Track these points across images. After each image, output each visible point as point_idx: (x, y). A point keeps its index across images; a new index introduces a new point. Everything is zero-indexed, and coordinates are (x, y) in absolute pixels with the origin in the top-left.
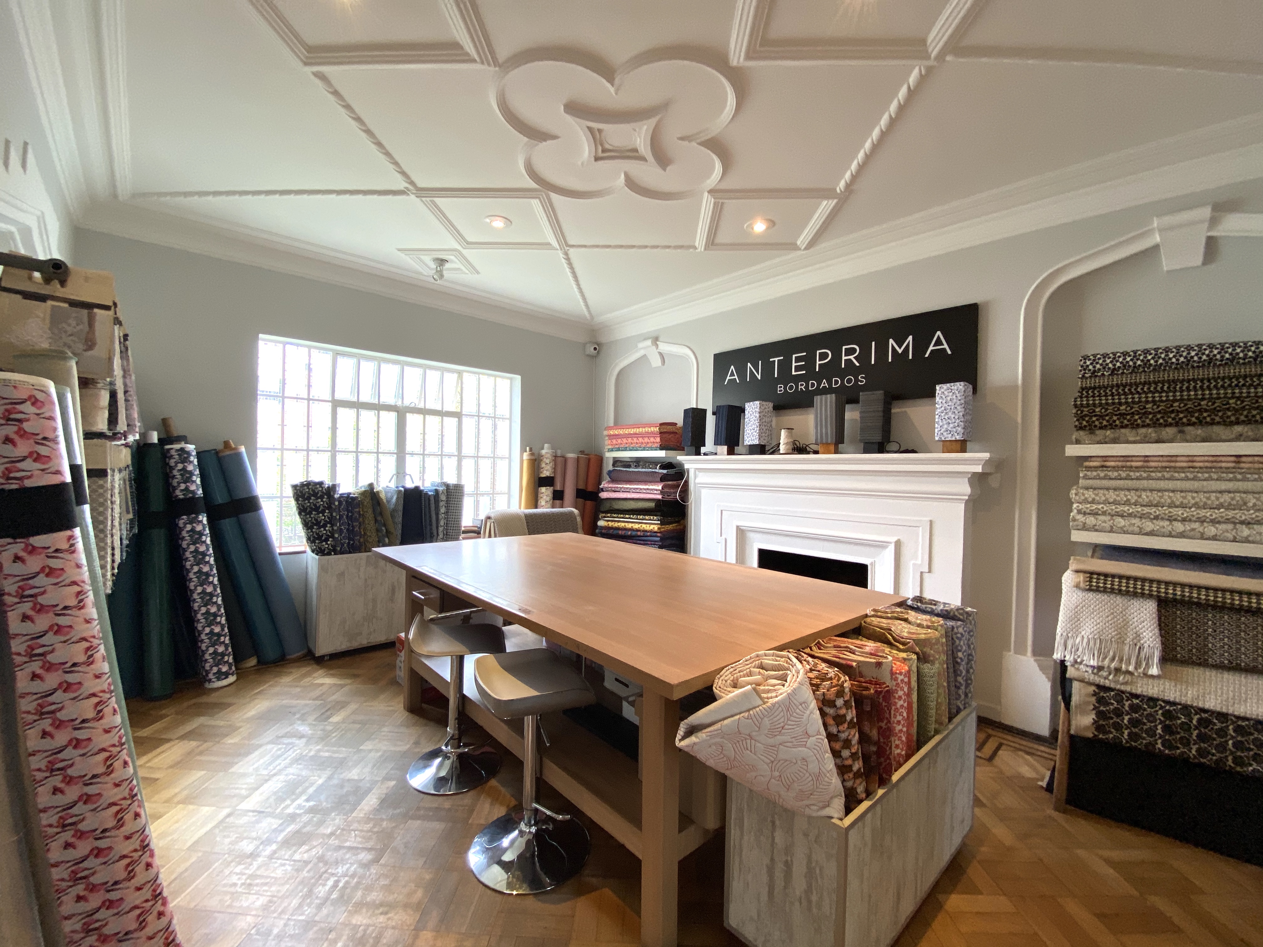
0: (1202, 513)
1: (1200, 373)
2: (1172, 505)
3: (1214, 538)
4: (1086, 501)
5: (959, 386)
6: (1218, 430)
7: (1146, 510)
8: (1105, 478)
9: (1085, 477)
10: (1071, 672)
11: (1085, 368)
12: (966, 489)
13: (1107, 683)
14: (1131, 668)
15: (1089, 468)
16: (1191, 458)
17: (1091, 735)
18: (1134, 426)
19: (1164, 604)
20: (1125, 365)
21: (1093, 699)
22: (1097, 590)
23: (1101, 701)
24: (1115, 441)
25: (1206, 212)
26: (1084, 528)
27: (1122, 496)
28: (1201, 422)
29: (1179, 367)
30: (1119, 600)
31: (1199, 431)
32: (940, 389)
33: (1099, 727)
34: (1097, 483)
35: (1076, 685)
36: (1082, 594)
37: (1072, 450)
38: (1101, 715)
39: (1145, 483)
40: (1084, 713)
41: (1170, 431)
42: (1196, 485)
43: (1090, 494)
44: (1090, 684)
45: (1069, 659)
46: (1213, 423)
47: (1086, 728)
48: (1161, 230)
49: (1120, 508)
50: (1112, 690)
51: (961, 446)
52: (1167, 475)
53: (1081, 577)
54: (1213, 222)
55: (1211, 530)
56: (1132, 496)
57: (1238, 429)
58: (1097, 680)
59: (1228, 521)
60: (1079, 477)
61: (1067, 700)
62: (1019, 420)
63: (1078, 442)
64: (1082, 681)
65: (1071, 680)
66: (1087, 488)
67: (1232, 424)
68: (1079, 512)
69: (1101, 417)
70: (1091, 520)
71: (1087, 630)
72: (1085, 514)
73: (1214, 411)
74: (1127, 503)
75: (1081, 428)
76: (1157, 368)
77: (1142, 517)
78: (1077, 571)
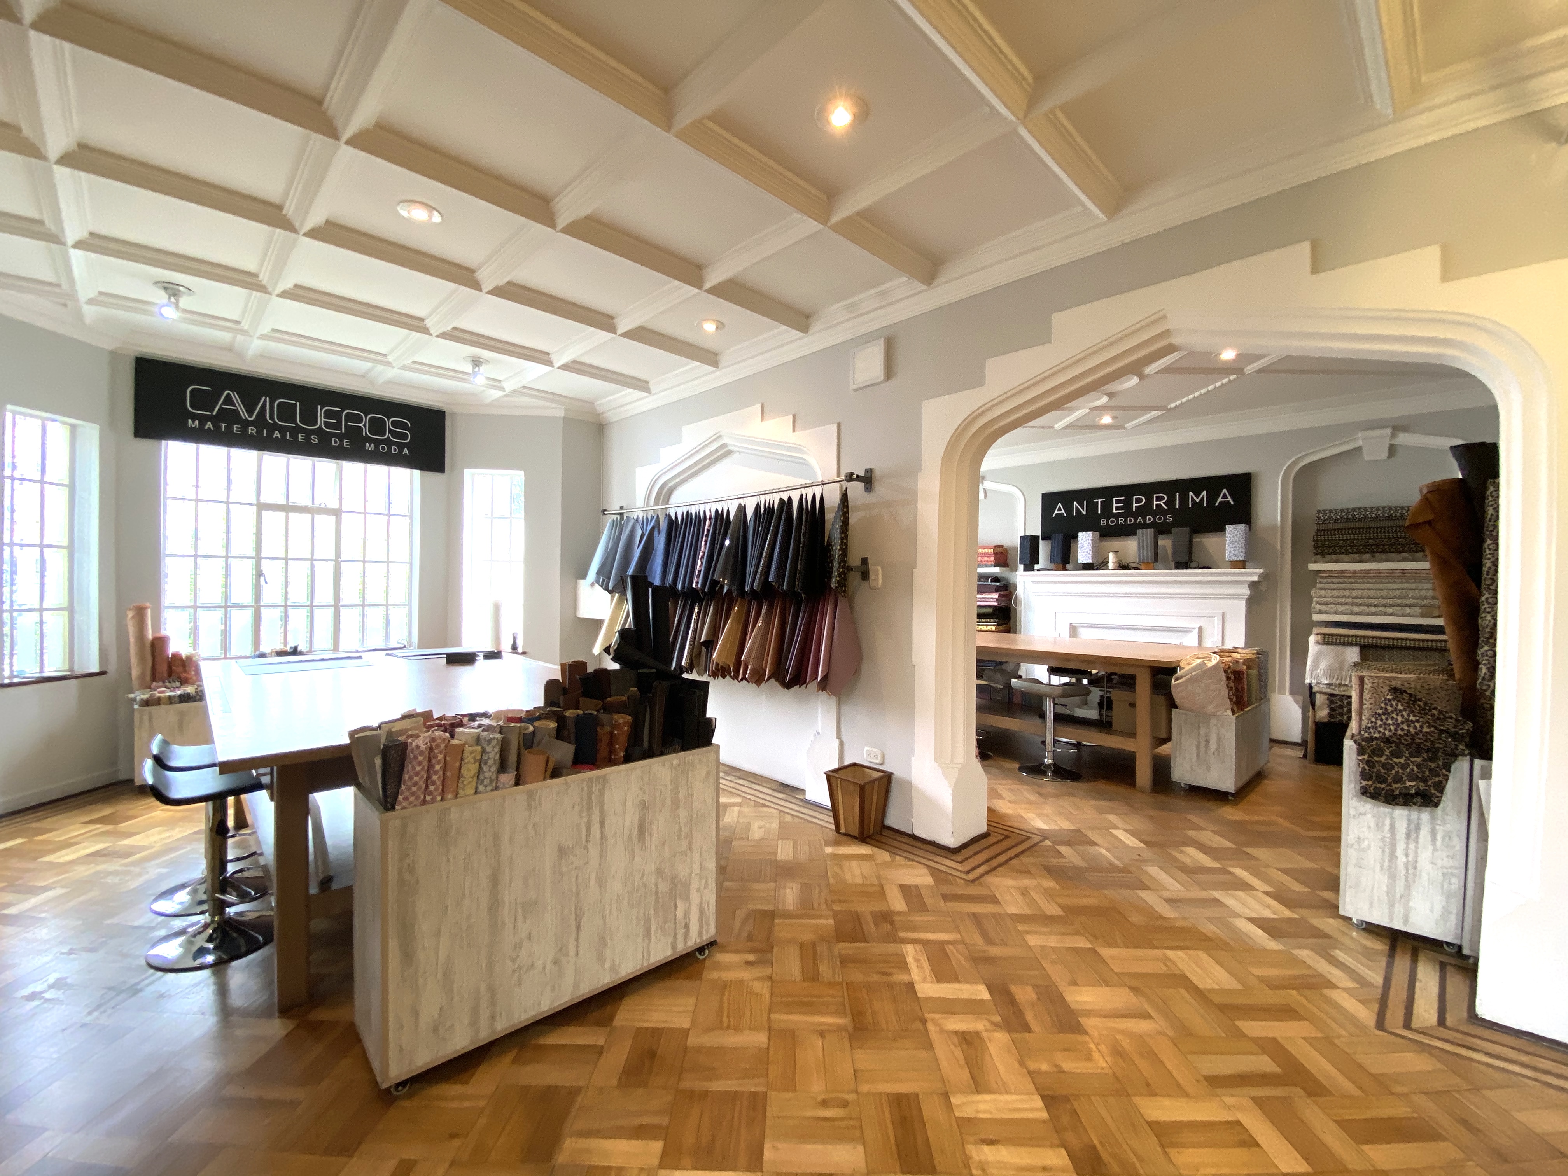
0: (1385, 601)
1: (1384, 524)
2: (1369, 597)
3: (1392, 615)
4: (1320, 597)
5: (1242, 527)
6: (1393, 555)
7: (1355, 600)
8: (1332, 583)
9: (1320, 583)
10: (1315, 689)
11: (1319, 518)
12: (1247, 591)
13: (1334, 692)
14: (1347, 683)
15: (1322, 577)
16: (1379, 571)
17: (1326, 720)
18: (1347, 553)
19: (1363, 647)
20: (1342, 518)
21: (1327, 702)
22: (1328, 644)
23: (1332, 702)
24: (1336, 561)
25: (1389, 431)
26: (1320, 612)
27: (1341, 593)
28: (1384, 552)
29: (1373, 520)
30: (1339, 648)
31: (1384, 556)
32: (1229, 528)
33: (1330, 715)
34: (1327, 586)
35: (1318, 696)
36: (1319, 647)
37: (1312, 567)
38: (1332, 709)
39: (1353, 586)
40: (1322, 710)
41: (1368, 556)
42: (1381, 586)
43: (1323, 592)
44: (1325, 693)
45: (1314, 681)
46: (1390, 552)
47: (1325, 717)
48: (1363, 439)
49: (1340, 600)
50: (1337, 695)
51: (1242, 564)
52: (1365, 581)
53: (1319, 637)
54: (1393, 436)
55: (1390, 610)
56: (1347, 593)
57: (1404, 555)
58: (1329, 691)
59: (1398, 605)
60: (1316, 583)
61: (1313, 704)
62: (1279, 547)
63: (1315, 562)
64: (1321, 693)
65: (1315, 693)
66: (1321, 589)
67: (1400, 552)
68: (1317, 603)
69: (1329, 547)
70: (1323, 608)
71: (1323, 665)
72: (1320, 604)
73: (1391, 545)
74: (1344, 597)
75: (1317, 554)
76: (1360, 520)
77: (1352, 604)
78: (1318, 634)
